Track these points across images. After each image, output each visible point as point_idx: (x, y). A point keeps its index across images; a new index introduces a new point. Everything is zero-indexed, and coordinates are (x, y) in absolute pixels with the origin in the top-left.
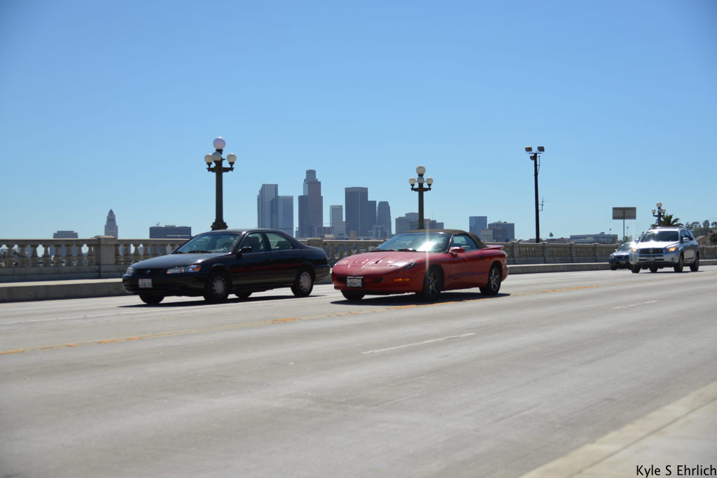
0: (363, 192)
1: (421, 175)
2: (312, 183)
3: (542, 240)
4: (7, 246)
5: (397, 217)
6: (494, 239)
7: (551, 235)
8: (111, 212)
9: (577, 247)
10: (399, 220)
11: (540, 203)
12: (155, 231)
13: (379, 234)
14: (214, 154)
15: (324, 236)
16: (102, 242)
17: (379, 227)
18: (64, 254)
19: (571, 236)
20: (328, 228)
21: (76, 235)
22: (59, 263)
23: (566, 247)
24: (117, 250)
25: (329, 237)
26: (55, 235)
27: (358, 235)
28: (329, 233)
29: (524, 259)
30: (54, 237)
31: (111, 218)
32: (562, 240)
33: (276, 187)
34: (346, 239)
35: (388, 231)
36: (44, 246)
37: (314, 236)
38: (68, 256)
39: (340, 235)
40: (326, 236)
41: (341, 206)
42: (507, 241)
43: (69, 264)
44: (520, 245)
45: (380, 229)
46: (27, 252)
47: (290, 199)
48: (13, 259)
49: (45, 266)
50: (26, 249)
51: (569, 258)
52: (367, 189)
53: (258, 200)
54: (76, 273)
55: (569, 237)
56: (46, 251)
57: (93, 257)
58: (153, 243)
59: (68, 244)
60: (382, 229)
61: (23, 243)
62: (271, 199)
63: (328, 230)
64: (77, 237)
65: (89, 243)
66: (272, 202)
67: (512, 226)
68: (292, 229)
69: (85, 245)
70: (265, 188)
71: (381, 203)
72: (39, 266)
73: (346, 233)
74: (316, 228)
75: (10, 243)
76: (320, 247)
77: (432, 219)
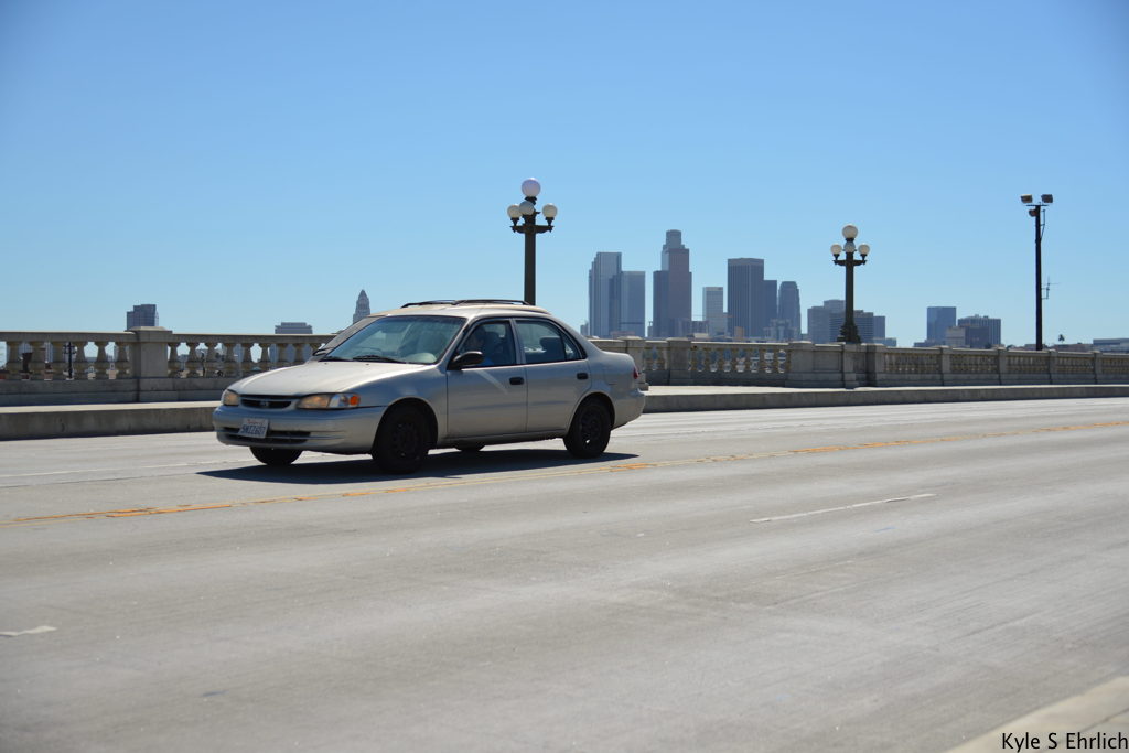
0: (756, 266)
1: (850, 240)
2: (676, 252)
3: (1046, 347)
4: (206, 345)
5: (810, 307)
6: (966, 344)
7: (1062, 338)
8: (363, 294)
9: (1103, 359)
10: (813, 312)
11: (1044, 286)
13: (781, 334)
14: (523, 204)
15: (693, 336)
19: (1094, 341)
20: (700, 323)
21: (309, 329)
23: (1086, 358)
25: (700, 338)
26: (278, 329)
27: (747, 336)
28: (700, 332)
29: (1016, 376)
30: (277, 331)
31: (363, 304)
32: (1079, 346)
33: (618, 257)
34: (731, 341)
35: (795, 329)
36: (260, 345)
37: (677, 337)
39: (719, 334)
40: (697, 335)
41: (722, 288)
42: (989, 347)
44: (1010, 354)
45: (782, 325)
46: (236, 355)
47: (639, 277)
48: (215, 364)
50: (234, 349)
51: (1093, 376)
52: (762, 261)
53: (590, 277)
55: (1092, 342)
56: (264, 353)
59: (299, 343)
60: (786, 325)
61: (229, 341)
62: (611, 277)
63: (700, 327)
64: (311, 332)
66: (612, 281)
67: (997, 323)
68: (642, 323)
70: (601, 260)
71: (784, 284)
73: (729, 331)
74: (680, 323)
75: (210, 340)
76: (688, 352)
77: (866, 311)
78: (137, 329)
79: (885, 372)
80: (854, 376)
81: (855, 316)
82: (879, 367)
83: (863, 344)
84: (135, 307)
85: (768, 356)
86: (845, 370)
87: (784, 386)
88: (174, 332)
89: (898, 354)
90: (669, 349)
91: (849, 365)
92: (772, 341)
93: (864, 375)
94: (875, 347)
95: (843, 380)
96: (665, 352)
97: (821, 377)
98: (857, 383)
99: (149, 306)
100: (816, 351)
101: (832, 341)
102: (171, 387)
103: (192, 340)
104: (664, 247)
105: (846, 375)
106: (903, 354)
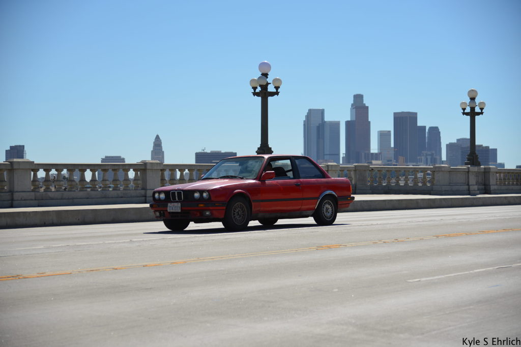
0: (413, 117)
1: (473, 99)
2: (360, 108)
4: (56, 170)
5: (448, 143)
8: (158, 137)
10: (450, 147)
12: (200, 156)
14: (259, 78)
15: (371, 163)
16: (148, 167)
17: (429, 153)
18: (111, 179)
20: (376, 154)
21: (123, 160)
22: (105, 188)
24: (163, 175)
25: (376, 163)
26: (103, 160)
27: (406, 162)
28: (376, 159)
30: (102, 162)
31: (158, 143)
33: (322, 112)
34: (396, 165)
35: (438, 157)
36: (91, 170)
37: (361, 163)
38: (115, 180)
39: (388, 161)
40: (374, 162)
41: (390, 132)
43: (115, 189)
45: (429, 155)
46: (74, 177)
47: (337, 125)
48: (62, 183)
49: (92, 190)
50: (74, 173)
52: (416, 114)
53: (304, 125)
54: (122, 197)
56: (94, 175)
57: (140, 182)
58: (198, 168)
59: (115, 168)
60: (432, 155)
61: (71, 168)
63: (376, 156)
64: (124, 162)
65: (136, 167)
66: (318, 128)
68: (338, 154)
69: (131, 170)
71: (431, 128)
72: (86, 191)
73: (395, 159)
74: (363, 154)
75: (59, 167)
76: (368, 173)
77: (484, 145)
78: (11, 160)
79: (497, 185)
80: (476, 187)
81: (477, 149)
82: (492, 181)
83: (482, 167)
84: (11, 147)
85: (420, 175)
86: (470, 184)
87: (430, 194)
88: (35, 163)
89: (504, 173)
90: (355, 171)
91: (473, 180)
92: (423, 165)
93: (483, 187)
94: (490, 168)
95: (469, 190)
96: (352, 173)
97: (455, 188)
98: (478, 192)
99: (20, 146)
100: (451, 172)
101: (462, 165)
102: (33, 198)
103: (47, 167)
104: (352, 105)
105: (471, 187)
106: (508, 173)
